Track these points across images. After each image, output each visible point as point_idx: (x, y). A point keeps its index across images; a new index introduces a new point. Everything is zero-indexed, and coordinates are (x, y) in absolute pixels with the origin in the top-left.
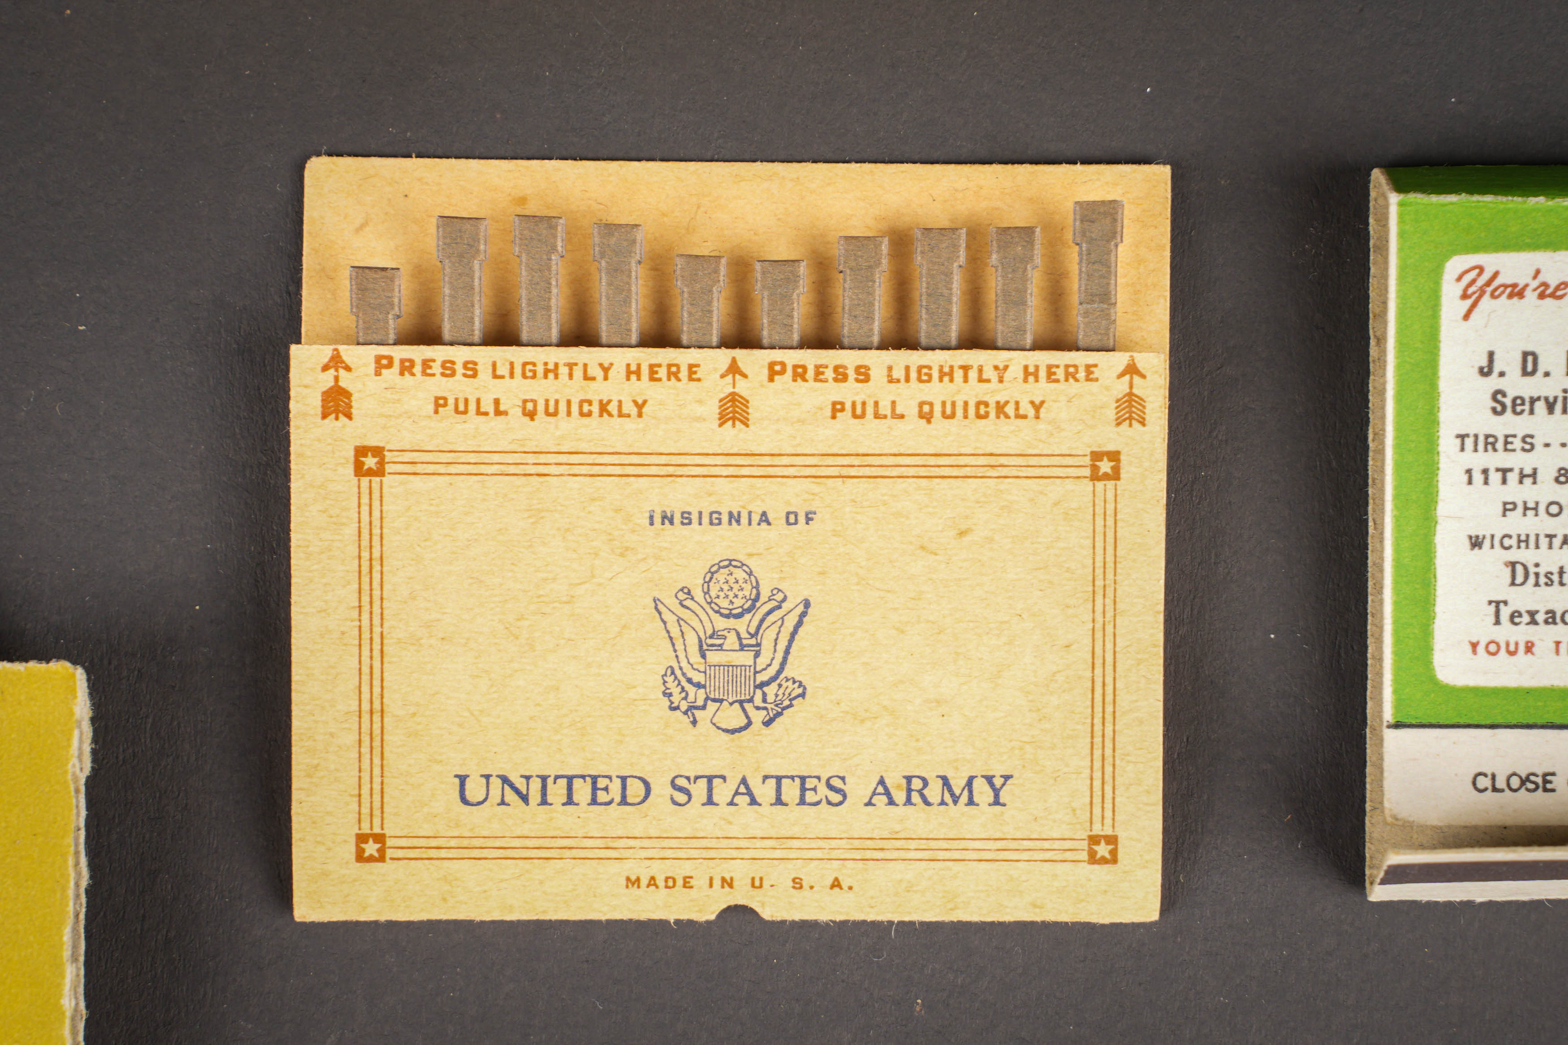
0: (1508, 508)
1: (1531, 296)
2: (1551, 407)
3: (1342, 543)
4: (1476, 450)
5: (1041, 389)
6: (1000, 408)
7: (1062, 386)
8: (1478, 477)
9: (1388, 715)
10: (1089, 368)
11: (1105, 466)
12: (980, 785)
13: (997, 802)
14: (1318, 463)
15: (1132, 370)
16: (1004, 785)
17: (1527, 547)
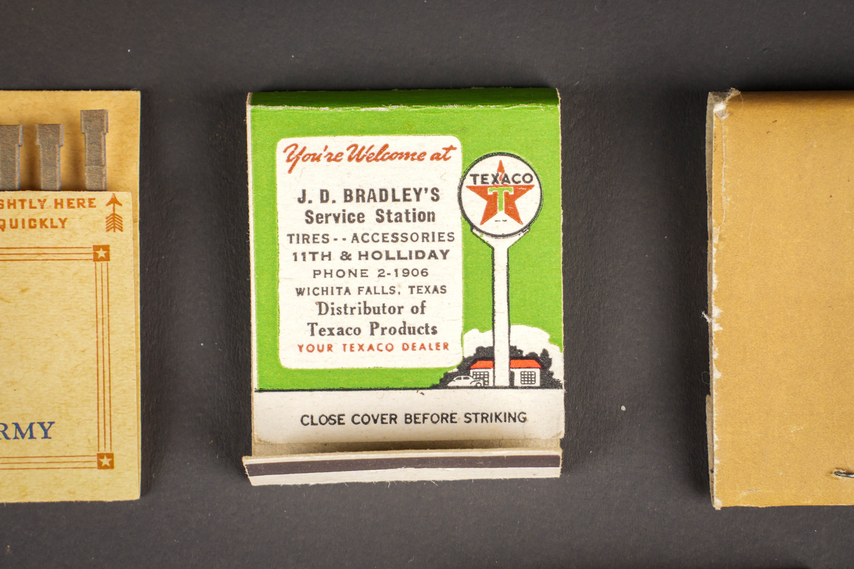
0: (316, 273)
1: (323, 160)
2: (337, 219)
3: (239, 294)
4: (298, 242)
5: (65, 212)
6: (42, 223)
7: (76, 210)
8: (300, 257)
9: (255, 384)
10: (90, 200)
11: (101, 253)
12: (36, 428)
13: (46, 436)
14: (225, 251)
15: (114, 201)
16: (50, 427)
17: (327, 294)
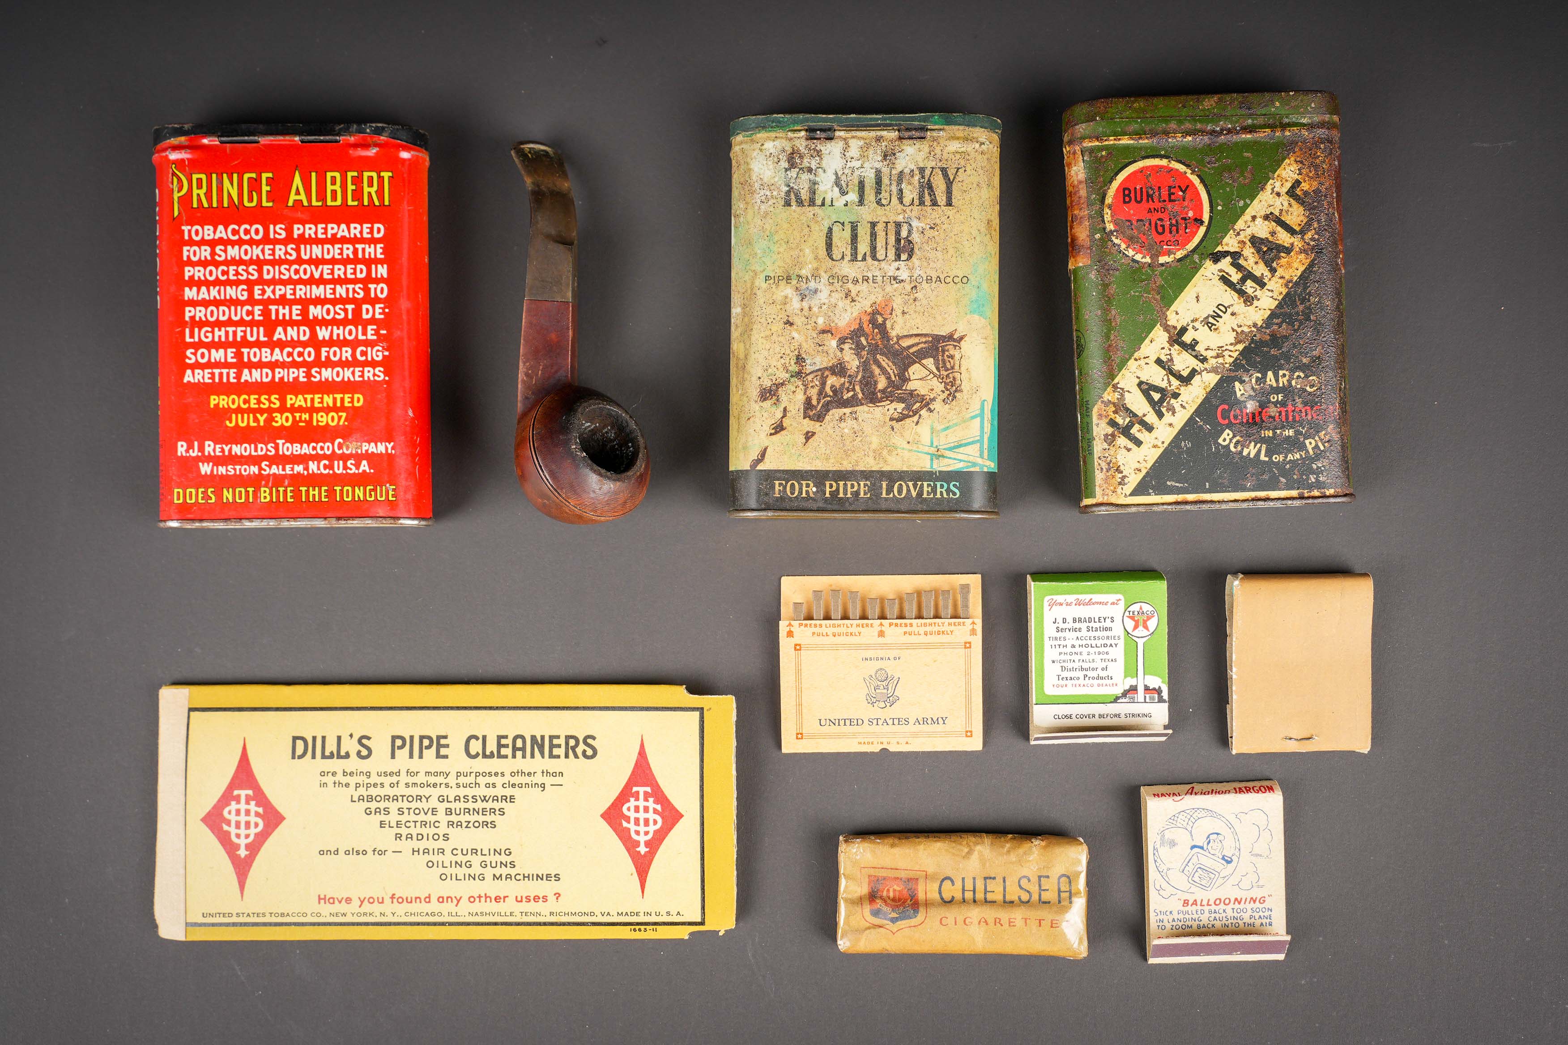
0: (1060, 654)
1: (1064, 605)
2: (1070, 630)
3: (1023, 661)
4: (1053, 641)
5: (953, 628)
6: (943, 632)
7: (957, 627)
8: (1053, 647)
9: (1034, 702)
10: (963, 623)
11: (968, 645)
12: (940, 720)
13: (944, 724)
14: (1017, 643)
15: (973, 623)
16: (945, 719)
17: (1065, 663)
